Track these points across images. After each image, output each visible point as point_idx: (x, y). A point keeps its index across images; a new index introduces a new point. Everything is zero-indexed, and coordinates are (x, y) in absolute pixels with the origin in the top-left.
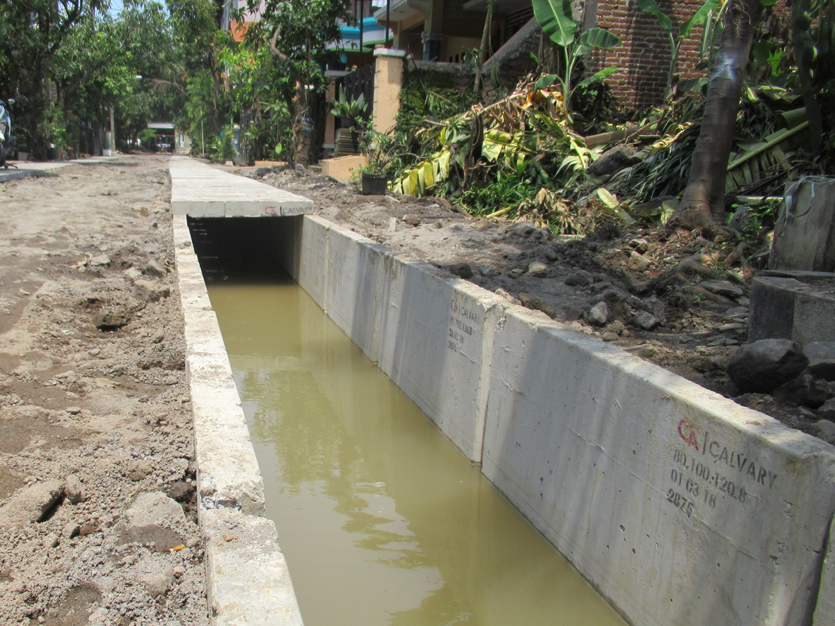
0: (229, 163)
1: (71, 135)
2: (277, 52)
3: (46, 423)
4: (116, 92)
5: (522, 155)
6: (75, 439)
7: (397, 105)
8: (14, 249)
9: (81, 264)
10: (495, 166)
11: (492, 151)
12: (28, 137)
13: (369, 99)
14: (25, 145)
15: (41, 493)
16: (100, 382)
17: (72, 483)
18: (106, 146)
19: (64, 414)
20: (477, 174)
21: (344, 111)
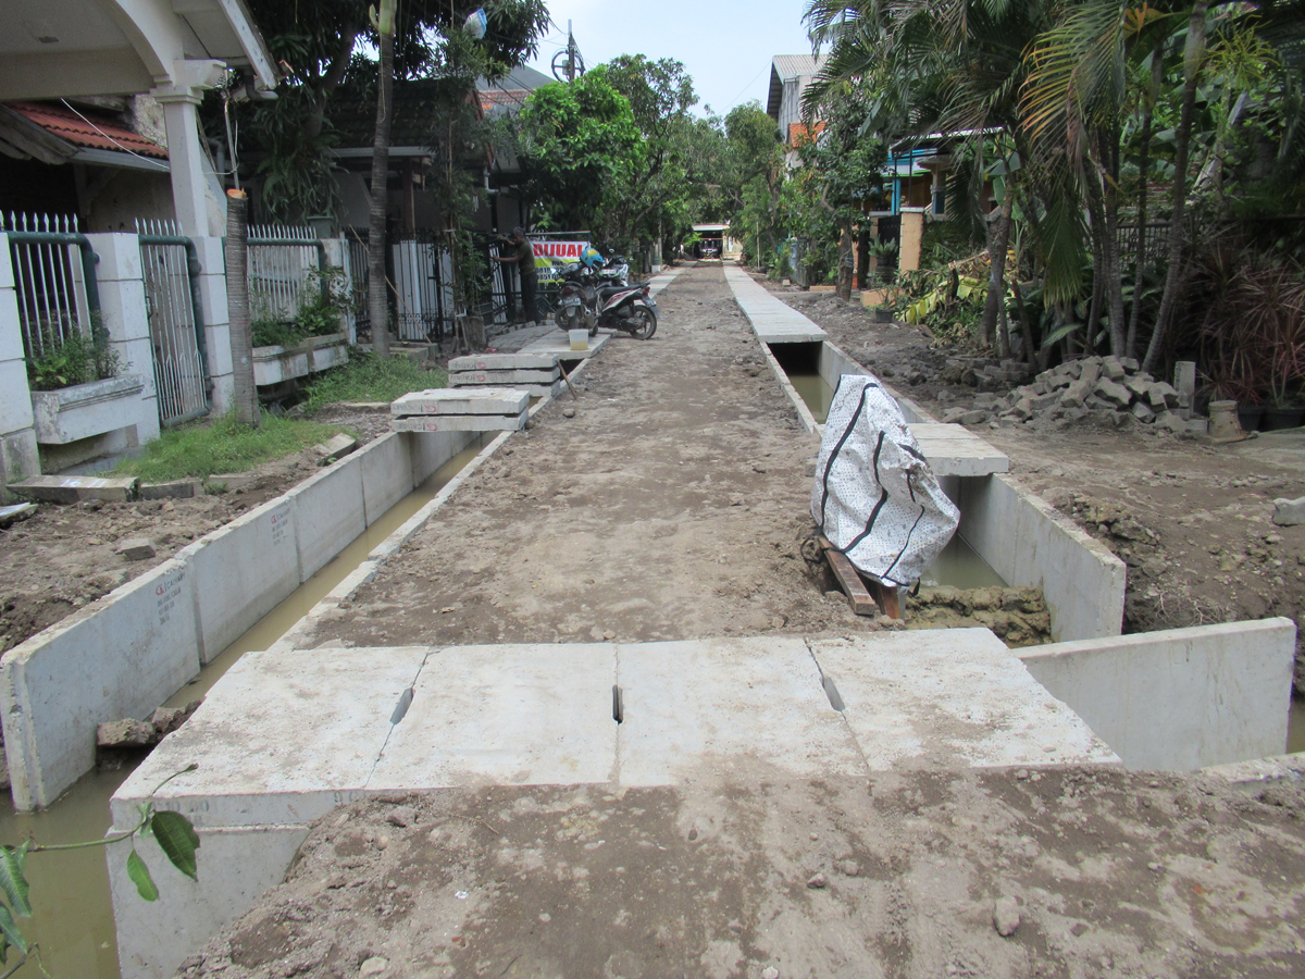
0: (786, 282)
2: (826, 204)
5: (985, 294)
7: (917, 249)
10: (965, 303)
11: (964, 291)
13: (898, 242)
20: (953, 307)
21: (878, 252)
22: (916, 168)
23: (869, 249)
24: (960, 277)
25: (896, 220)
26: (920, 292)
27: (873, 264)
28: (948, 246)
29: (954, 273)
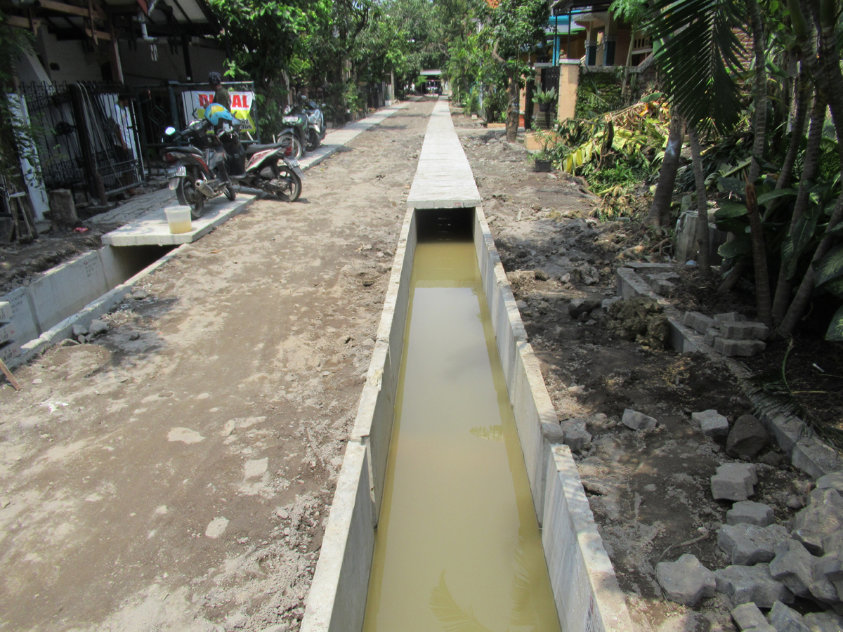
0: (475, 116)
1: (361, 100)
2: (497, 56)
3: (346, 321)
4: (394, 61)
5: (638, 146)
6: (353, 326)
7: (574, 98)
8: (332, 240)
9: (360, 249)
10: (619, 154)
11: (618, 143)
12: (333, 111)
13: (557, 91)
14: (330, 117)
15: (346, 338)
16: (361, 308)
17: (352, 336)
18: (387, 98)
19: (350, 318)
20: (609, 159)
21: (540, 100)
22: (575, 27)
23: (533, 96)
24: (615, 128)
25: (556, 71)
26: (578, 139)
27: (536, 109)
28: (601, 96)
29: (610, 125)
